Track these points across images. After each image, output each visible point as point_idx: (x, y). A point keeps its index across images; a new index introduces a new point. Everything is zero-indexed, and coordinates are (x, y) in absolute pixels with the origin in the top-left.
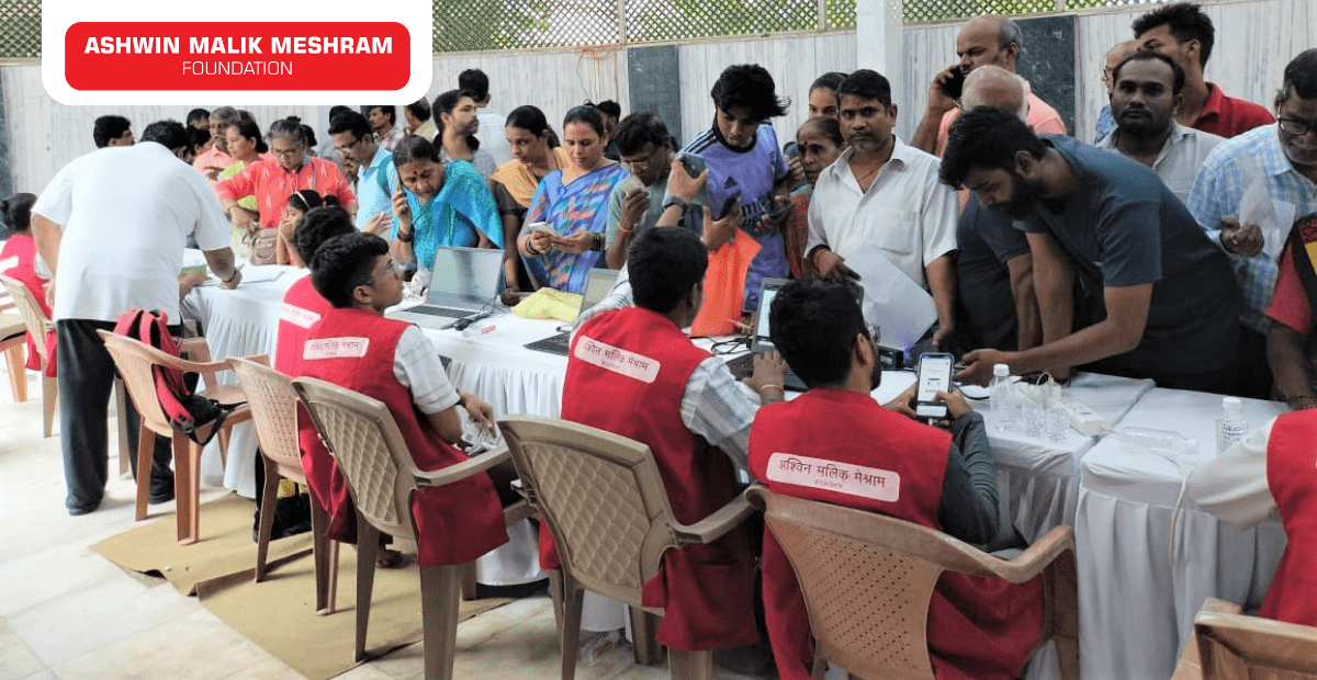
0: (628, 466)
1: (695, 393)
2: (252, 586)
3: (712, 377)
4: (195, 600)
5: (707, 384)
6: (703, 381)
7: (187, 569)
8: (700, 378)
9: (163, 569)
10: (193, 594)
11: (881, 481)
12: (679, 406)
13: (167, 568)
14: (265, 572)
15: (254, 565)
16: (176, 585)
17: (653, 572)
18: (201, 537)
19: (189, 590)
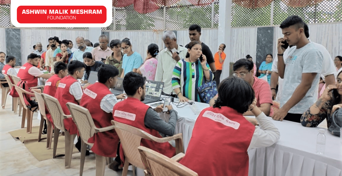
0: (85, 114)
1: (103, 101)
2: (37, 142)
3: (108, 98)
4: (24, 144)
5: (106, 99)
6: (105, 99)
7: (25, 138)
8: (105, 98)
9: (19, 137)
10: (23, 143)
11: (132, 116)
12: (100, 104)
13: (20, 137)
14: (40, 140)
15: (38, 138)
16: (21, 141)
17: (92, 136)
18: (32, 132)
19: (23, 142)
